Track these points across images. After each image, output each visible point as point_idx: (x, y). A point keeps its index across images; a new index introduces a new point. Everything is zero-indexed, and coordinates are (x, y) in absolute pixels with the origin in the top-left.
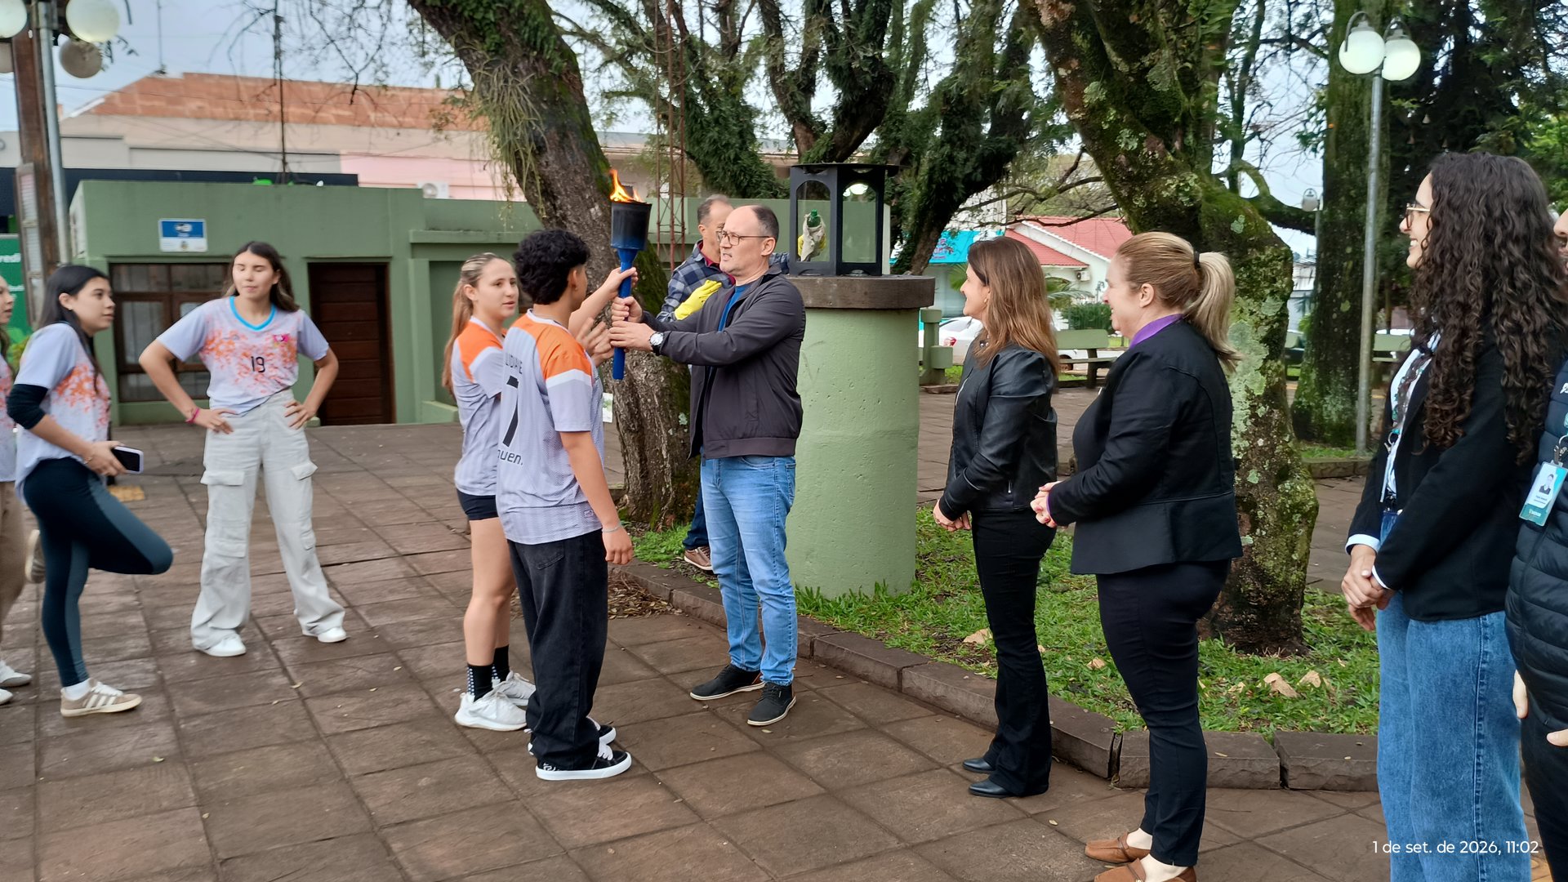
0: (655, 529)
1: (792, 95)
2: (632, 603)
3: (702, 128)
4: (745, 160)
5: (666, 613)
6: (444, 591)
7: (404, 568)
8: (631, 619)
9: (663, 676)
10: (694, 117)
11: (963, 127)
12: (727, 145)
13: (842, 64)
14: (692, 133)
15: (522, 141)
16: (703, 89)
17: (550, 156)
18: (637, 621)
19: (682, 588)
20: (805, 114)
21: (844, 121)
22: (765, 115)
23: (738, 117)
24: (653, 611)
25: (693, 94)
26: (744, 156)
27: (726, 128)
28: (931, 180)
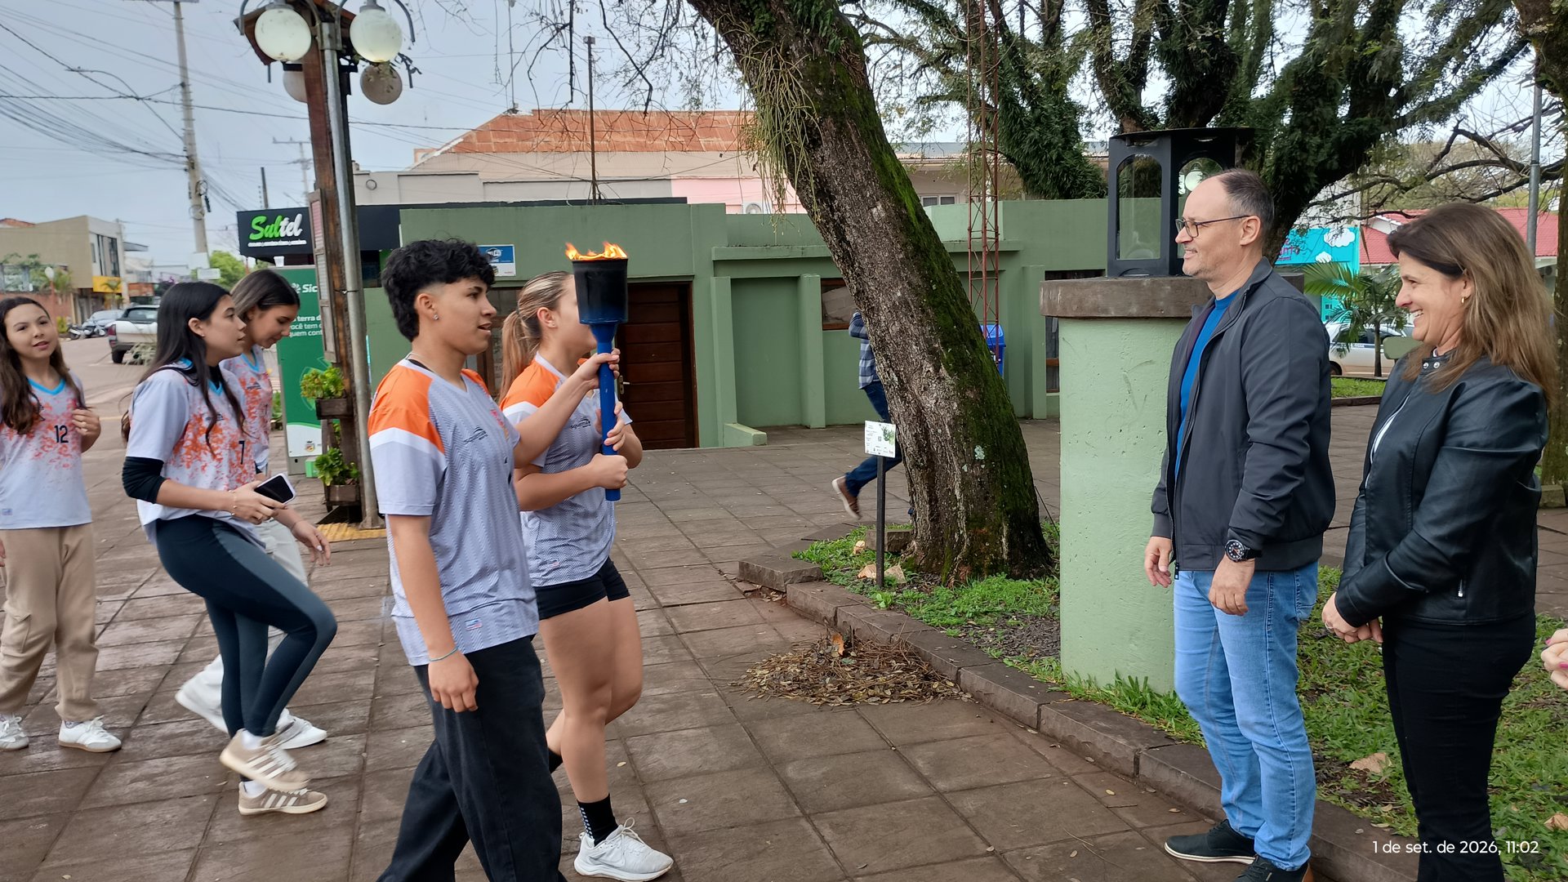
0: (946, 584)
1: (1121, 87)
2: (910, 684)
3: (1022, 128)
4: (1069, 160)
5: (951, 697)
6: (698, 656)
7: (663, 623)
8: (908, 704)
9: (939, 794)
10: (1012, 117)
11: (1317, 109)
12: (1049, 145)
13: (1177, 48)
14: (1011, 134)
15: (793, 133)
16: (1023, 87)
17: (826, 150)
18: (917, 707)
19: (974, 666)
20: (1134, 107)
21: (1178, 111)
22: (1091, 113)
23: (1061, 115)
24: (935, 694)
25: (1012, 93)
26: (1067, 156)
27: (1048, 127)
28: (1278, 171)
